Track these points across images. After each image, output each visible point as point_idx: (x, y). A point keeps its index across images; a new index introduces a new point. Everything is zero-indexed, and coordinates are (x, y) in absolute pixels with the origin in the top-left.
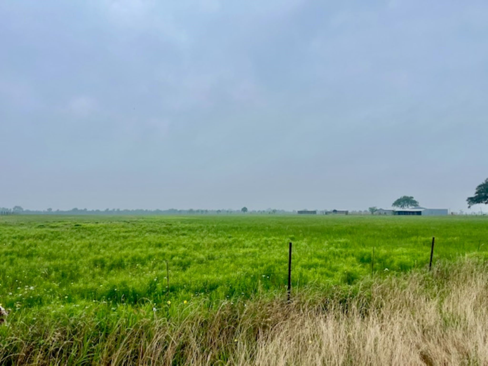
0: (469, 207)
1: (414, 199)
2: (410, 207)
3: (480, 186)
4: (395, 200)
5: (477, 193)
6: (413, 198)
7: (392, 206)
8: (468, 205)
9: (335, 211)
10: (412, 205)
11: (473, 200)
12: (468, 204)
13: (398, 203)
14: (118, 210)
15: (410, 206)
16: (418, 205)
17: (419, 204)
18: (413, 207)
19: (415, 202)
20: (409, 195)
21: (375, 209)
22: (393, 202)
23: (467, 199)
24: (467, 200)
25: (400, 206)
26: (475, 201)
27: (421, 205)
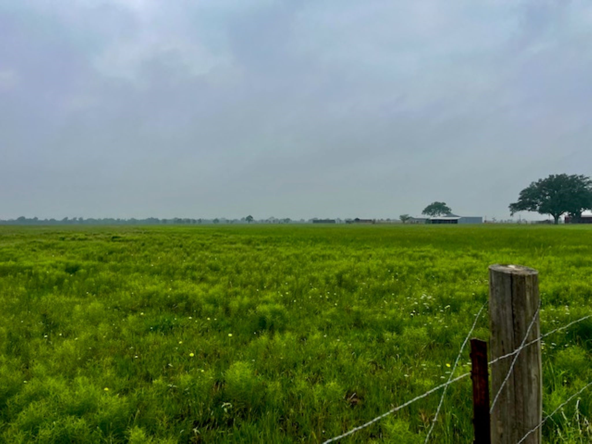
0: (512, 215)
1: (446, 206)
2: (442, 215)
3: (524, 191)
4: (426, 206)
5: (520, 199)
6: (445, 204)
7: (422, 214)
8: (511, 212)
9: (357, 220)
10: (443, 213)
11: (515, 207)
12: (511, 210)
13: (428, 210)
14: (81, 219)
15: (442, 213)
16: (450, 213)
17: (452, 212)
18: (445, 215)
19: (447, 209)
20: (441, 201)
21: (407, 217)
22: (424, 209)
23: (509, 205)
24: (510, 207)
25: (431, 213)
26: (517, 208)
27: (453, 212)
